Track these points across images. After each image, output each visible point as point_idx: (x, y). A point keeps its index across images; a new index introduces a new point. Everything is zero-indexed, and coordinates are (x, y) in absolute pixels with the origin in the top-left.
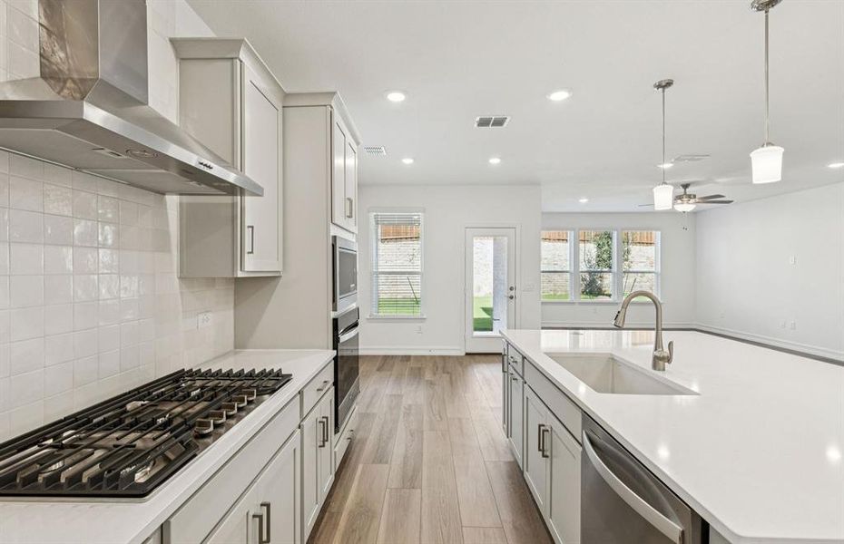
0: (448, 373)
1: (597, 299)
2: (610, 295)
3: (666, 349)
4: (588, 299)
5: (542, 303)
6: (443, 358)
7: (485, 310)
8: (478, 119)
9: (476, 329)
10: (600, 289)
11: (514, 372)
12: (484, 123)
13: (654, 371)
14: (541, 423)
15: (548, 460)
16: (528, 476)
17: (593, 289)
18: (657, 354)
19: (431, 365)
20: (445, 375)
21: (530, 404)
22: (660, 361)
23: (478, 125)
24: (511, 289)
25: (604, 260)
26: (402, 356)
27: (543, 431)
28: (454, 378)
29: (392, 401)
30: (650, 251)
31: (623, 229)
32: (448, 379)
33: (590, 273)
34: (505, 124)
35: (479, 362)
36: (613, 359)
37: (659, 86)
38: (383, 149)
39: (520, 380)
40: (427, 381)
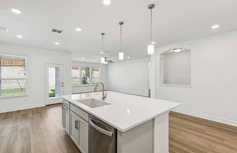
0: (39, 113)
1: (85, 85)
2: (89, 84)
3: (105, 95)
4: (83, 85)
5: (72, 87)
6: (37, 108)
7: (52, 90)
8: (52, 29)
9: (50, 97)
10: (86, 82)
11: (66, 108)
12: (54, 30)
13: (102, 101)
14: (76, 120)
15: (78, 130)
16: (71, 137)
17: (85, 82)
18: (103, 97)
19: (31, 112)
20: (38, 114)
21: (72, 115)
22: (104, 98)
23: (52, 31)
24: (62, 83)
25: (88, 74)
26: (16, 111)
27: (77, 122)
28: (42, 114)
29: (13, 129)
30: (98, 72)
31: (92, 67)
32: (40, 115)
33: (84, 78)
34: (62, 33)
35: (51, 107)
36: (93, 99)
37: (102, 34)
38: (7, 29)
39: (69, 110)
40: (30, 118)
